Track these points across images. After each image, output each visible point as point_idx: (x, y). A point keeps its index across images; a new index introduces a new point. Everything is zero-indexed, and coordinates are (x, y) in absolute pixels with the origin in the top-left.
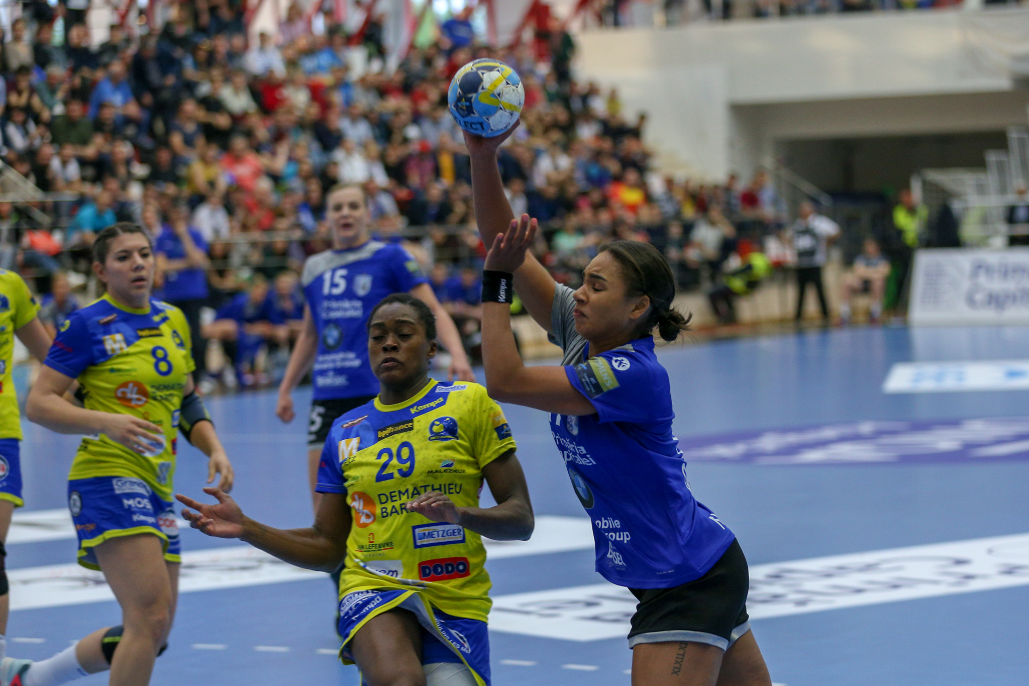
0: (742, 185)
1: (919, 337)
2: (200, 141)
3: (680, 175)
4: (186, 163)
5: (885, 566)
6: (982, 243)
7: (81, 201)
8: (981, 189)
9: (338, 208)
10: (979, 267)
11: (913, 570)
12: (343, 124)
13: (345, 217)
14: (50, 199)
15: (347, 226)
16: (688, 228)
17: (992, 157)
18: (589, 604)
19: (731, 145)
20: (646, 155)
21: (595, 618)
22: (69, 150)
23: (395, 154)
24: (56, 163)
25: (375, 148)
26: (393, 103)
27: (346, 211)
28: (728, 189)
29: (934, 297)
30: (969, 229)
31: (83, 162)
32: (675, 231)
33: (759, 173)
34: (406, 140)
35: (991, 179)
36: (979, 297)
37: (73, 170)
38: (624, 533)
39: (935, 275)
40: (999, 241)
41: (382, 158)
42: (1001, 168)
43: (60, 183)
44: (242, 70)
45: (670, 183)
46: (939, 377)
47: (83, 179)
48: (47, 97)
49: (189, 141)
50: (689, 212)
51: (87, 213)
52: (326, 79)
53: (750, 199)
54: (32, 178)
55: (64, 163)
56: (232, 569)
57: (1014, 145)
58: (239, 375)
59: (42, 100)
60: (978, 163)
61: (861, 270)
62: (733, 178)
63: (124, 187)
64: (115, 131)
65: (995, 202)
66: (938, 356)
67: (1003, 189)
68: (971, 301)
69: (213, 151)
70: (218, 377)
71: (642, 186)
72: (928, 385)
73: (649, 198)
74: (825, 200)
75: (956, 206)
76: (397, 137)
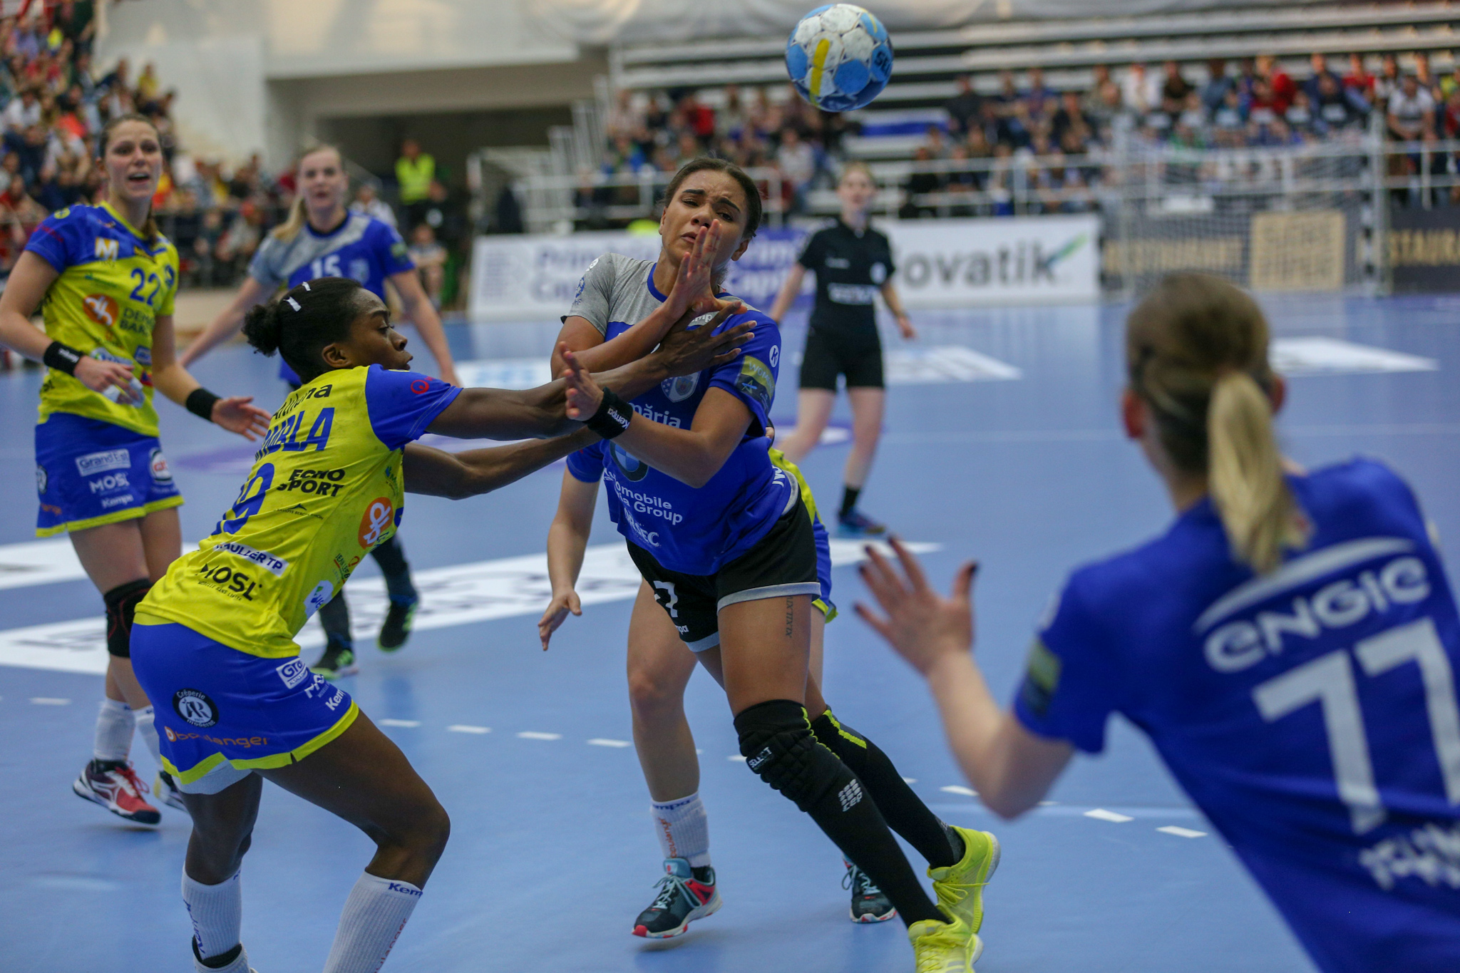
1: (482, 334)
3: (211, 158)
6: (548, 228)
8: (546, 170)
9: (311, 174)
10: (545, 256)
11: (486, 588)
13: (320, 185)
15: (322, 195)
17: (558, 134)
19: (268, 123)
27: (320, 178)
29: (497, 289)
30: (534, 214)
32: (212, 220)
35: (555, 158)
36: (546, 288)
38: (675, 514)
39: (497, 265)
40: (564, 227)
42: (568, 146)
45: (201, 166)
46: (506, 376)
57: (582, 122)
60: (540, 141)
65: (561, 184)
67: (570, 170)
68: (537, 292)
72: (493, 384)
73: (174, 184)
75: (519, 188)
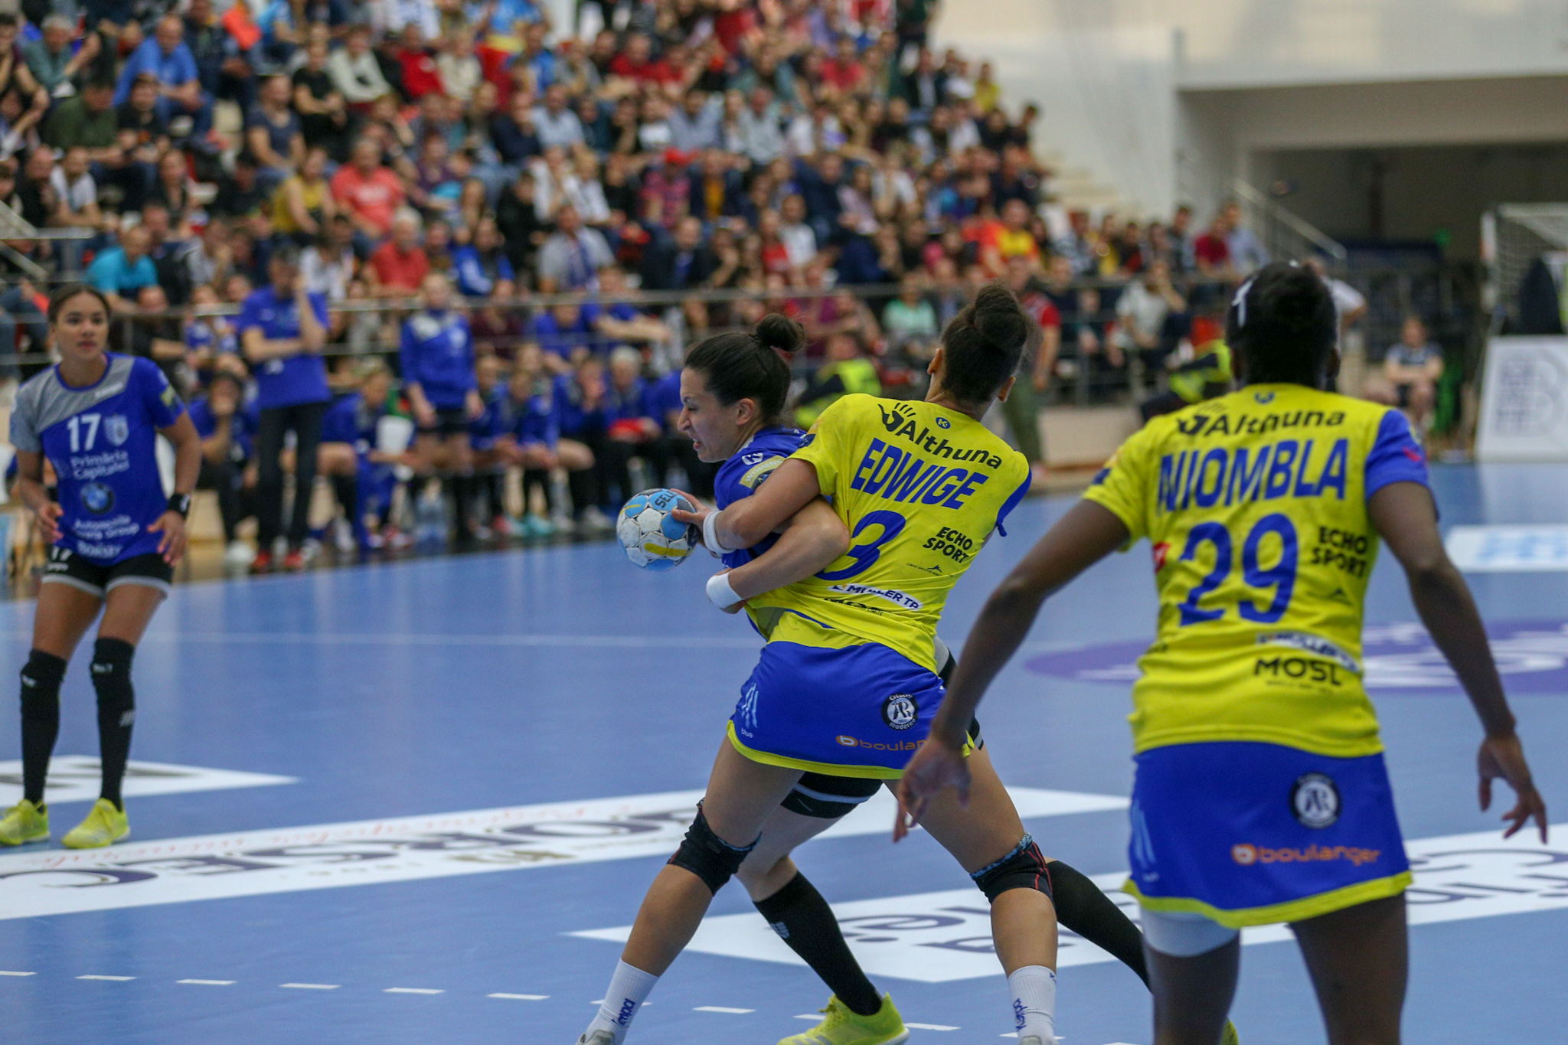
0: (1197, 227)
1: (1490, 478)
2: (297, 143)
3: (1097, 209)
4: (276, 182)
5: (1435, 863)
7: (100, 242)
12: (536, 118)
14: (46, 236)
16: (1110, 297)
18: (944, 922)
19: (1180, 157)
20: (1039, 174)
21: (952, 945)
22: (80, 156)
23: (623, 168)
24: (58, 177)
25: (590, 159)
26: (619, 87)
28: (1175, 233)
29: (1518, 417)
31: (104, 176)
32: (1089, 302)
33: (1227, 205)
34: (638, 148)
37: (86, 189)
39: (1520, 378)
41: (602, 174)
43: (64, 213)
44: (365, 28)
45: (1077, 219)
46: (1525, 551)
47: (103, 205)
48: (46, 70)
49: (279, 144)
50: (1109, 270)
51: (109, 261)
52: (507, 43)
53: (1213, 249)
54: (17, 204)
55: (72, 178)
56: (347, 857)
58: (359, 532)
59: (34, 74)
61: (1394, 369)
62: (1184, 211)
63: (174, 222)
64: (156, 126)
66: (1523, 514)
69: (317, 159)
70: (325, 535)
71: (1032, 225)
72: (1506, 562)
73: (1044, 245)
74: (1337, 252)
76: (627, 142)
